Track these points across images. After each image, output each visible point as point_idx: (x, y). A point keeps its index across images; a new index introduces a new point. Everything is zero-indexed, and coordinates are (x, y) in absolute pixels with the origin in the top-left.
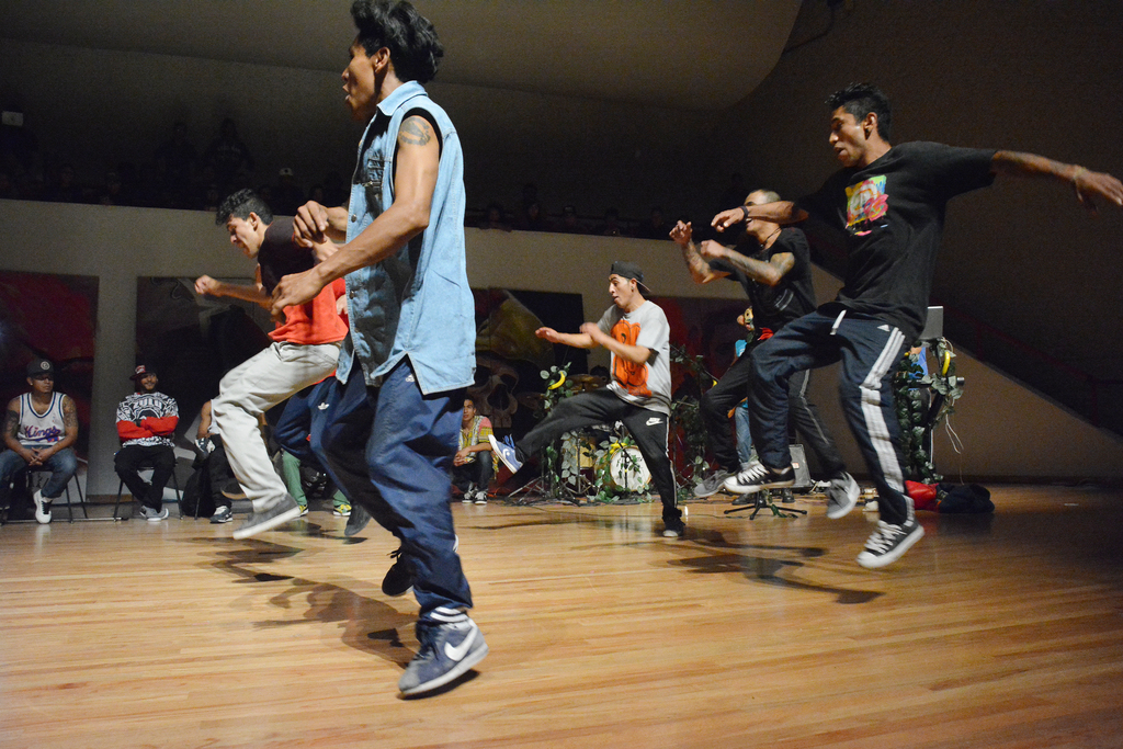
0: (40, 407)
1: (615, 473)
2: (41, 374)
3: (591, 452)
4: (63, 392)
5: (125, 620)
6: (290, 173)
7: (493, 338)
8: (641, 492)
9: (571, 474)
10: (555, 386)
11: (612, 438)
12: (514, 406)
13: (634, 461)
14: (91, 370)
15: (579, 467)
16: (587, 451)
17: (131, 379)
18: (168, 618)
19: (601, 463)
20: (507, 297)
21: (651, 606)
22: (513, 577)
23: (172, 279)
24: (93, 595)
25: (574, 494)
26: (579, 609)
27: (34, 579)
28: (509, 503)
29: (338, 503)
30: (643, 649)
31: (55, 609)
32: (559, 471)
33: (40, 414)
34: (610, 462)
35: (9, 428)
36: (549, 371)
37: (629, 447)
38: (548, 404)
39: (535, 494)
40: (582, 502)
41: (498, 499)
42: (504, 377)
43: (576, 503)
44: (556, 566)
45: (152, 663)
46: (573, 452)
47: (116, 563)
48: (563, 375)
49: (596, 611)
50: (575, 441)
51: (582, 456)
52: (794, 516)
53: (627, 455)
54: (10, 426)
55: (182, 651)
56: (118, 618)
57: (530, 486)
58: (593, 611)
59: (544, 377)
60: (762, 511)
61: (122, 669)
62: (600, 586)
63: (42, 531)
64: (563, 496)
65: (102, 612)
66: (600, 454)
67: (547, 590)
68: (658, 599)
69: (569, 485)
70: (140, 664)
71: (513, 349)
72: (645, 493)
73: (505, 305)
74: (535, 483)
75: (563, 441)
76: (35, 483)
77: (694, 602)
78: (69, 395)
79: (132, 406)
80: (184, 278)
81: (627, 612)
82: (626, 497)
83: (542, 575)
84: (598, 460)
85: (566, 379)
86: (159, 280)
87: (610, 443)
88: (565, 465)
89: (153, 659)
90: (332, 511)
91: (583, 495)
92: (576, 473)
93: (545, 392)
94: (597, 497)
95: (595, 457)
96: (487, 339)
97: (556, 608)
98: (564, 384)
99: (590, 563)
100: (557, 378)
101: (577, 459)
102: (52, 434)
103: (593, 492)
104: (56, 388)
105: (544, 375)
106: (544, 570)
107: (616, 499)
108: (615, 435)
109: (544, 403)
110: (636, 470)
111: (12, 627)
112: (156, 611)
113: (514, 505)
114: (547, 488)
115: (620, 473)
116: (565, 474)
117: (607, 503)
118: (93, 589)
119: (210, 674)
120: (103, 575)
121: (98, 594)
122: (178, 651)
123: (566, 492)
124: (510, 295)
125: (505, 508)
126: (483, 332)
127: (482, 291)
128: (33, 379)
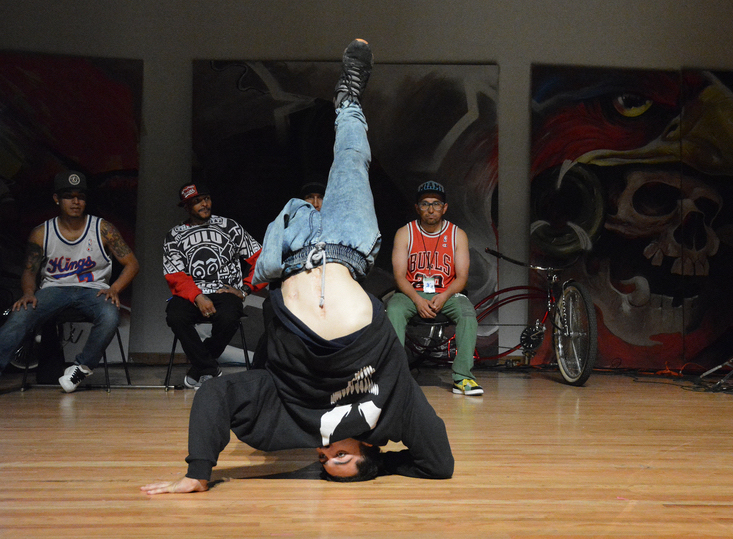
0: (71, 234)
2: (68, 192)
4: (99, 216)
7: (685, 143)
12: (714, 245)
18: (240, 525)
20: (707, 83)
23: (239, 63)
28: (701, 386)
29: (459, 377)
33: (70, 243)
35: (30, 265)
41: (685, 379)
42: (697, 202)
47: (170, 448)
54: (32, 262)
63: (67, 403)
71: (716, 159)
73: (706, 95)
78: (107, 218)
79: (181, 245)
80: (254, 62)
86: (221, 64)
90: (451, 386)
96: (676, 146)
102: (85, 269)
104: (90, 210)
113: (708, 390)
124: (714, 79)
125: (694, 394)
126: (672, 134)
127: (671, 73)
128: (60, 198)
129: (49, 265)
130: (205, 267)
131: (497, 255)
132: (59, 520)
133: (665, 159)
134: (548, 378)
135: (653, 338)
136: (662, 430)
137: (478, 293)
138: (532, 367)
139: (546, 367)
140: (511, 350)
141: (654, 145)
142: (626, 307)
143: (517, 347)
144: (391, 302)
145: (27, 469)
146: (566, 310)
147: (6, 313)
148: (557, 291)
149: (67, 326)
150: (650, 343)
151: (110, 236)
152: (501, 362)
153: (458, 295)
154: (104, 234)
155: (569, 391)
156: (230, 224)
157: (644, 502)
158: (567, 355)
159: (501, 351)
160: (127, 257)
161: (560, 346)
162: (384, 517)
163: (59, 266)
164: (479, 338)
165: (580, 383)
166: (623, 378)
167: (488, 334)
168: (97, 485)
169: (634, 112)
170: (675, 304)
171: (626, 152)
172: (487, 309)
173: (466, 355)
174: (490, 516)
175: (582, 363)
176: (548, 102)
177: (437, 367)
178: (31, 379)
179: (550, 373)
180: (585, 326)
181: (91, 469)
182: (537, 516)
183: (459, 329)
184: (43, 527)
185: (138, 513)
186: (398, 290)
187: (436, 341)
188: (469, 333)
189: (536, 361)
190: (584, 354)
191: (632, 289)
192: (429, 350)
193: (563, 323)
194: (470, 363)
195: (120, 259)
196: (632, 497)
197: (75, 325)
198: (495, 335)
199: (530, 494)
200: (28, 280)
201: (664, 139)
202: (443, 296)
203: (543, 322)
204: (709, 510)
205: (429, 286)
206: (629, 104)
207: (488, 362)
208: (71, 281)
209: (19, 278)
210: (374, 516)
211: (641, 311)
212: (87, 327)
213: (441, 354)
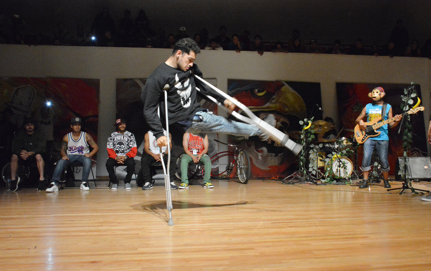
0: (76, 138)
1: (334, 170)
2: (75, 123)
3: (323, 159)
4: (85, 132)
5: (115, 235)
6: (185, 29)
7: (277, 104)
8: (347, 179)
9: (314, 170)
10: (306, 128)
11: (333, 153)
13: (344, 164)
14: (97, 121)
15: (317, 166)
16: (321, 159)
17: (115, 125)
18: (132, 234)
19: (328, 165)
20: (283, 85)
21: (345, 237)
22: (282, 220)
23: (131, 79)
24: (100, 223)
25: (314, 179)
26: (311, 236)
27: (77, 215)
28: (284, 182)
29: (206, 182)
30: (338, 257)
31: (87, 228)
32: (307, 168)
33: (76, 141)
34: (332, 164)
36: (303, 121)
37: (342, 158)
38: (302, 137)
39: (296, 178)
40: (318, 183)
41: (278, 180)
42: (282, 123)
43: (316, 183)
44: (303, 215)
45: (126, 254)
46: (314, 159)
48: (310, 123)
49: (319, 238)
50: (315, 154)
51: (319, 161)
52: (422, 193)
53: (340, 161)
54: (63, 147)
55: (139, 249)
56: (112, 234)
57: (294, 175)
58: (317, 238)
59: (301, 124)
60: (406, 190)
61: (115, 256)
62: (323, 226)
64: (309, 180)
65: (105, 231)
66: (327, 160)
67: (297, 227)
68: (349, 233)
69: (313, 175)
70: (121, 254)
71: (287, 109)
72: (349, 179)
73: (283, 89)
74: (296, 173)
75: (310, 154)
76: (75, 171)
77: (365, 236)
78: (87, 132)
79: (114, 139)
80: (136, 79)
81: (333, 239)
82: (340, 181)
83: (296, 219)
84: (326, 163)
85: (312, 125)
86: (126, 80)
87: (333, 155)
88: (310, 165)
89: (127, 252)
90: (203, 185)
91: (319, 180)
92: (316, 169)
93: (301, 131)
94: (325, 180)
95: (325, 162)
96: (275, 105)
97: (301, 235)
98: (310, 127)
99: (318, 214)
100: (307, 124)
101: (316, 162)
102: (81, 149)
103: (324, 178)
105: (301, 123)
106: (297, 217)
107: (335, 182)
108: (335, 151)
109: (300, 136)
110: (345, 168)
111: (70, 236)
112: (127, 231)
113: (287, 184)
114: (302, 176)
115: (337, 170)
116: (310, 170)
117: (331, 184)
118: (101, 220)
119: (150, 260)
120: (105, 214)
121: (104, 222)
122: (137, 249)
123: (311, 178)
124: (286, 84)
125: (282, 185)
126: (273, 101)
127: (272, 82)
128: (73, 125)
129: (69, 149)
130: (120, 148)
131: (218, 141)
132: (72, 234)
133: (270, 109)
134: (236, 181)
135: (269, 167)
136: (272, 198)
137: (212, 154)
138: (230, 178)
139: (235, 178)
140: (223, 173)
141: (267, 105)
142: (260, 157)
143: (225, 172)
144: (182, 158)
145: (62, 216)
146: (241, 159)
147: (55, 164)
148: (237, 153)
149: (75, 168)
150: (268, 169)
151: (89, 138)
152: (220, 176)
153: (205, 155)
154: (87, 138)
155: (242, 186)
156: (132, 135)
157: (265, 222)
158: (241, 174)
159: (220, 173)
160: (94, 146)
161: (239, 171)
162: (180, 230)
163: (72, 149)
164: (212, 169)
165: (246, 183)
166: (259, 181)
167: (215, 167)
168: (85, 222)
169: (261, 94)
170: (275, 156)
171: (259, 107)
172: (215, 159)
173: (208, 175)
174: (215, 229)
175: (246, 176)
176: (233, 91)
177: (198, 179)
178: (64, 185)
179: (236, 180)
180: (247, 164)
181: (83, 216)
182: (231, 228)
183: (205, 166)
184: (67, 236)
185: (98, 231)
186: (185, 153)
187: (198, 170)
188: (209, 167)
189: (231, 176)
190: (247, 174)
191: (262, 151)
192: (196, 173)
193: (240, 163)
194: (209, 178)
195: (92, 146)
196: (261, 221)
197: (78, 167)
198: (218, 168)
199: (229, 221)
200: (63, 152)
201: (270, 103)
202: (200, 156)
203: (233, 163)
204: (286, 224)
205: (195, 152)
206: (259, 91)
207: (215, 176)
208: (77, 153)
209: (60, 152)
210: (177, 230)
211: (265, 158)
212: (82, 168)
213: (200, 174)
